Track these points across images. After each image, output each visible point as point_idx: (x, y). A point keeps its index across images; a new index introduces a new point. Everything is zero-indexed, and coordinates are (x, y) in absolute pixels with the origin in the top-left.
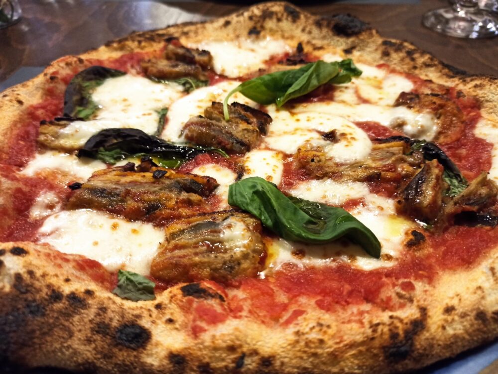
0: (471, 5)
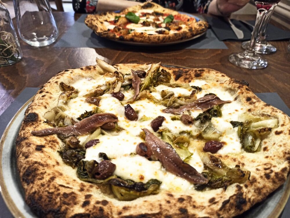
0: (252, 52)
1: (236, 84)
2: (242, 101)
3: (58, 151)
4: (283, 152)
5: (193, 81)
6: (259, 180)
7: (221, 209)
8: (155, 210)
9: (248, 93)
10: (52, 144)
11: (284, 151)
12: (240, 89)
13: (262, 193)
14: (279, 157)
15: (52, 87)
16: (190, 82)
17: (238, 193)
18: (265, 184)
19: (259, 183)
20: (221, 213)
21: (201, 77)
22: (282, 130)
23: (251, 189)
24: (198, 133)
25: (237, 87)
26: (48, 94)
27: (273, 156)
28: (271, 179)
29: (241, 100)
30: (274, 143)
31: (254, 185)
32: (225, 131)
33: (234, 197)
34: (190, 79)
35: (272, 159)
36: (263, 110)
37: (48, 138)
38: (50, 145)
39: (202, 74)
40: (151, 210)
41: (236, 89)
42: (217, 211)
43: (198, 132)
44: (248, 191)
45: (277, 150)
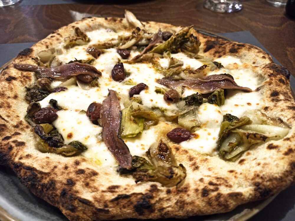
1: (269, 71)
2: (264, 94)
3: (26, 87)
4: (256, 173)
5: (224, 57)
6: (191, 192)
7: (112, 201)
8: (46, 169)
9: (279, 85)
10: (24, 79)
11: (258, 172)
12: (270, 77)
13: (184, 210)
14: (246, 177)
15: (67, 30)
16: (220, 57)
17: (146, 194)
18: (195, 200)
19: (188, 195)
20: (111, 205)
21: (237, 54)
22: (279, 145)
23: (173, 198)
24: (174, 115)
25: (269, 74)
26: (58, 36)
27: (239, 173)
28: (206, 198)
29: (264, 92)
30: (256, 157)
31: (180, 194)
32: (207, 122)
33: (139, 196)
34: (222, 54)
35: (235, 177)
36: (283, 113)
37: (25, 73)
38: (22, 80)
39: (240, 50)
40: (43, 168)
41: (266, 76)
42: (106, 201)
43: (175, 113)
44: (168, 198)
45: (250, 168)
